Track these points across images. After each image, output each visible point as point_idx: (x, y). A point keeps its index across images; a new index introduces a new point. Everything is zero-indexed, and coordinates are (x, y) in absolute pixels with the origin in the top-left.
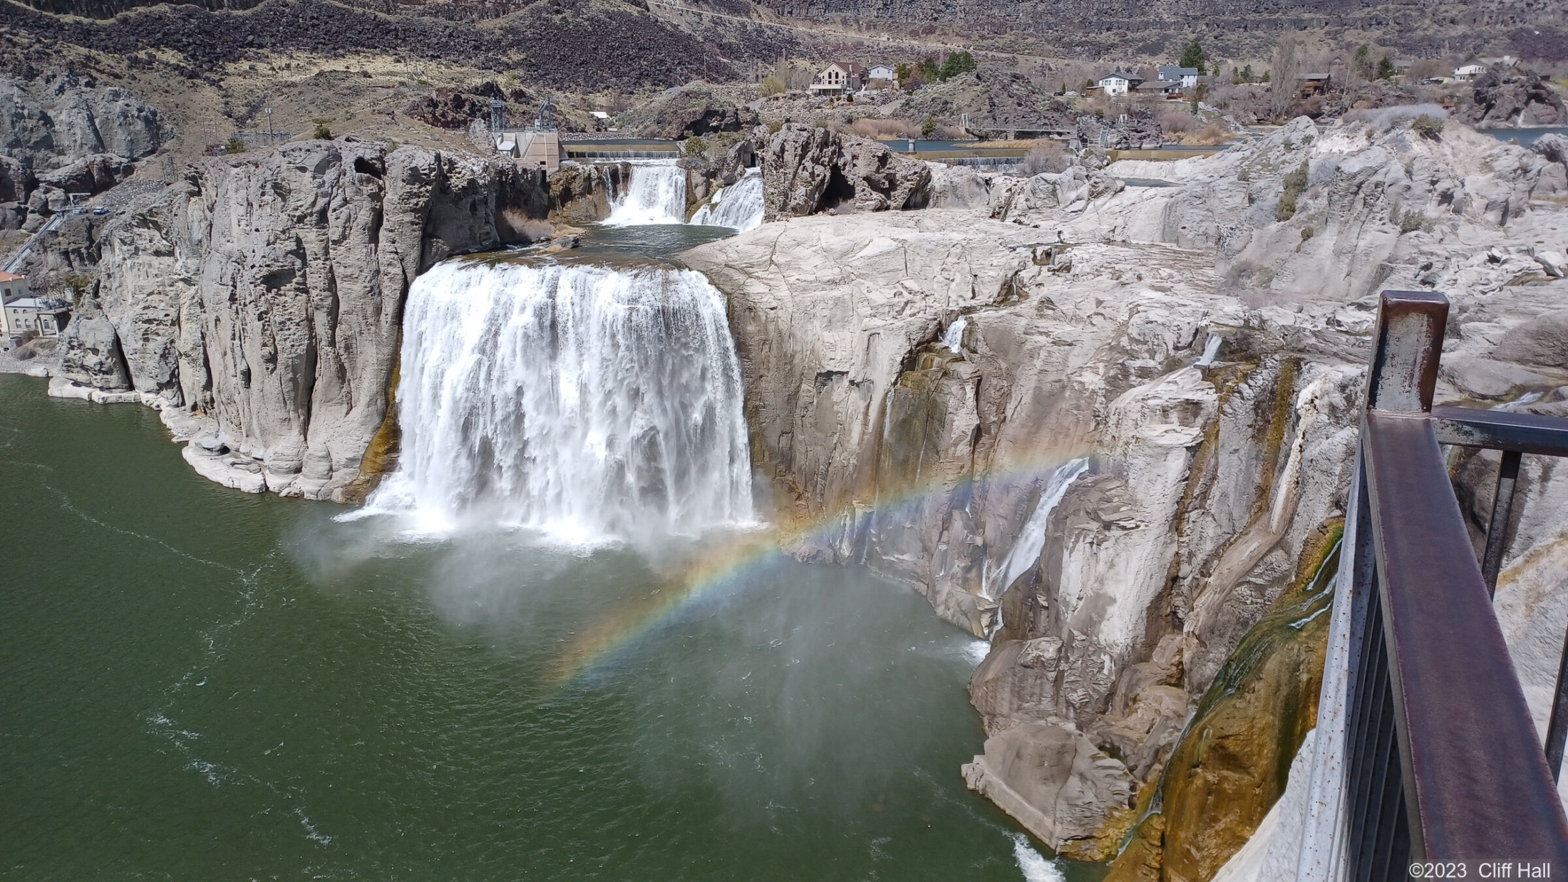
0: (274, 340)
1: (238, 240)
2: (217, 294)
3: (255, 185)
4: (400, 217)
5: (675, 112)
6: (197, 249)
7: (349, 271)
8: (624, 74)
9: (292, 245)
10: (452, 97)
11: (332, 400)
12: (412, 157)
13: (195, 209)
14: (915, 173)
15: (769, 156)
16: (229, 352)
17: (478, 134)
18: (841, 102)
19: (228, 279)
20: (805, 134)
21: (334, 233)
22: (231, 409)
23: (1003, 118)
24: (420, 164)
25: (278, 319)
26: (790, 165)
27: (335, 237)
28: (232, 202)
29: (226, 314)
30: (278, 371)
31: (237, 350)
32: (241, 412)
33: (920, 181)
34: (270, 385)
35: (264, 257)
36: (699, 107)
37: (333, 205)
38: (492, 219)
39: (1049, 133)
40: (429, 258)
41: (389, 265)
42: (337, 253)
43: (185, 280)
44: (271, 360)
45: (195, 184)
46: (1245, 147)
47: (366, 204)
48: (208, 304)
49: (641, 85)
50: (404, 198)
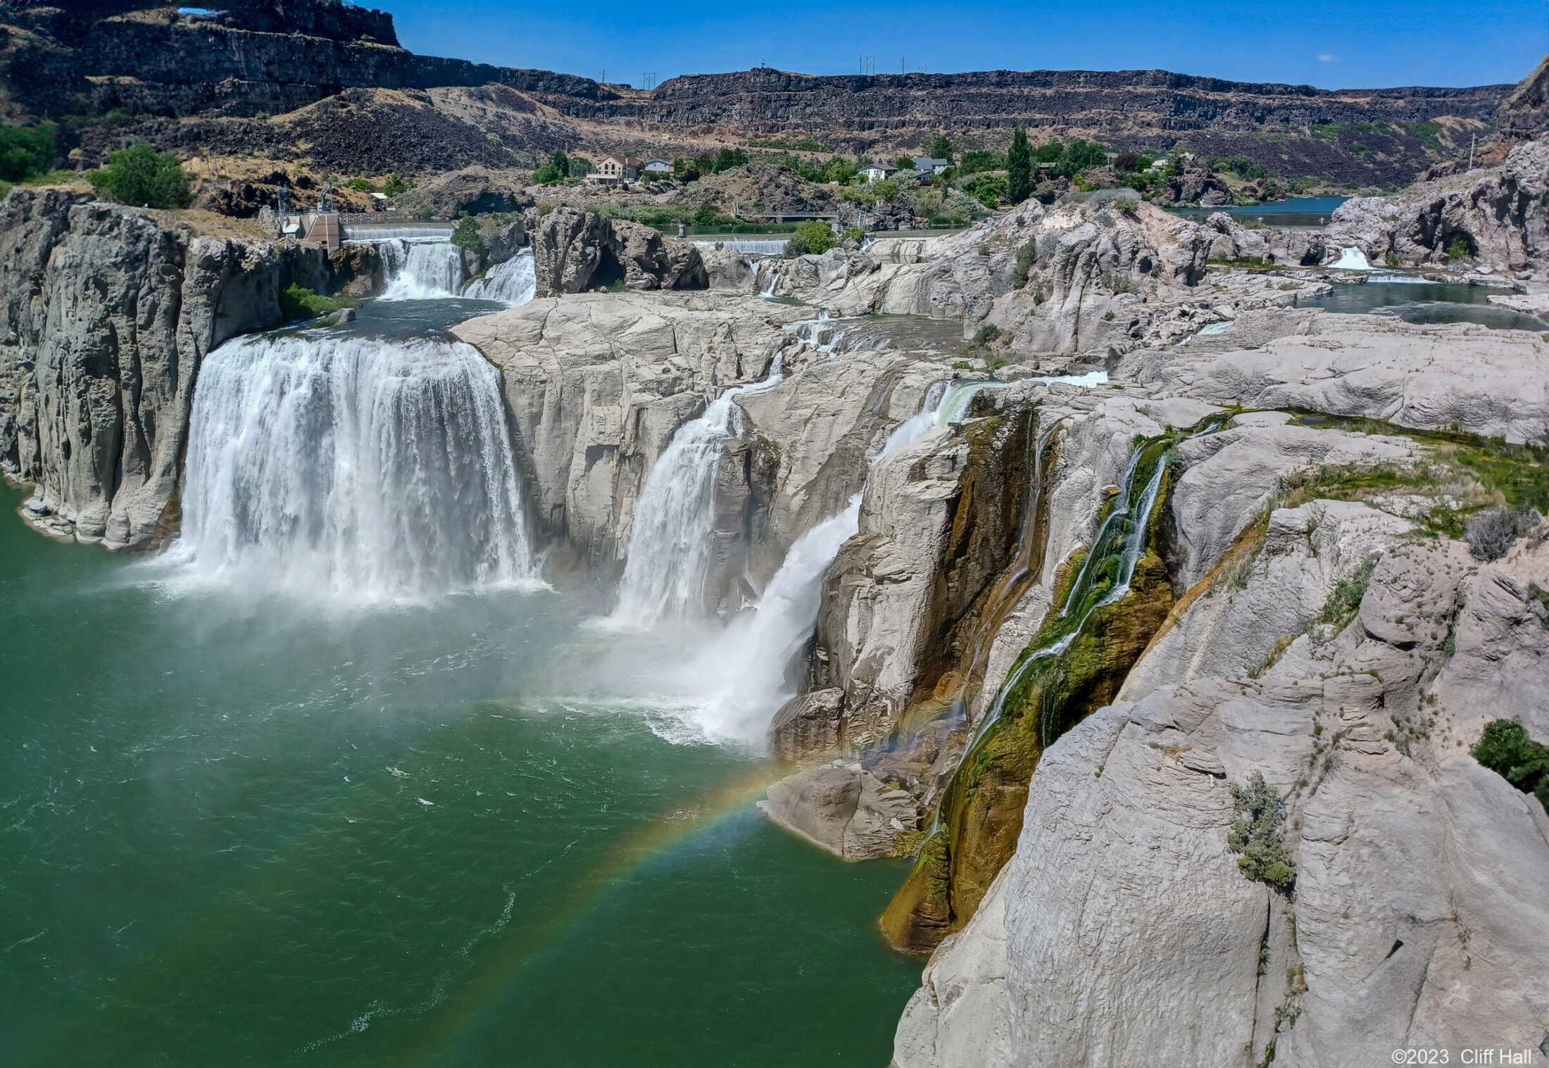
0: (89, 416)
1: (66, 329)
2: (48, 376)
3: (80, 281)
4: (194, 300)
5: (452, 194)
6: (35, 339)
7: (151, 352)
8: (406, 159)
9: (106, 332)
10: (245, 187)
11: (133, 470)
12: (207, 247)
13: (36, 304)
14: (684, 255)
15: (540, 236)
16: (54, 426)
17: (266, 219)
18: (616, 191)
19: (56, 362)
20: (575, 217)
21: (141, 319)
22: (54, 476)
23: (772, 205)
24: (214, 253)
25: (93, 397)
26: (560, 245)
27: (141, 322)
28: (63, 297)
29: (54, 394)
30: (90, 444)
31: (61, 425)
32: (61, 480)
33: (689, 262)
34: (84, 455)
35: (84, 343)
36: (476, 189)
37: (141, 294)
38: (275, 296)
39: (817, 218)
40: (219, 336)
41: (185, 344)
42: (142, 337)
43: (25, 365)
44: (86, 434)
45: (37, 284)
46: (985, 225)
47: (168, 291)
48: (41, 385)
49: (422, 169)
50: (199, 283)
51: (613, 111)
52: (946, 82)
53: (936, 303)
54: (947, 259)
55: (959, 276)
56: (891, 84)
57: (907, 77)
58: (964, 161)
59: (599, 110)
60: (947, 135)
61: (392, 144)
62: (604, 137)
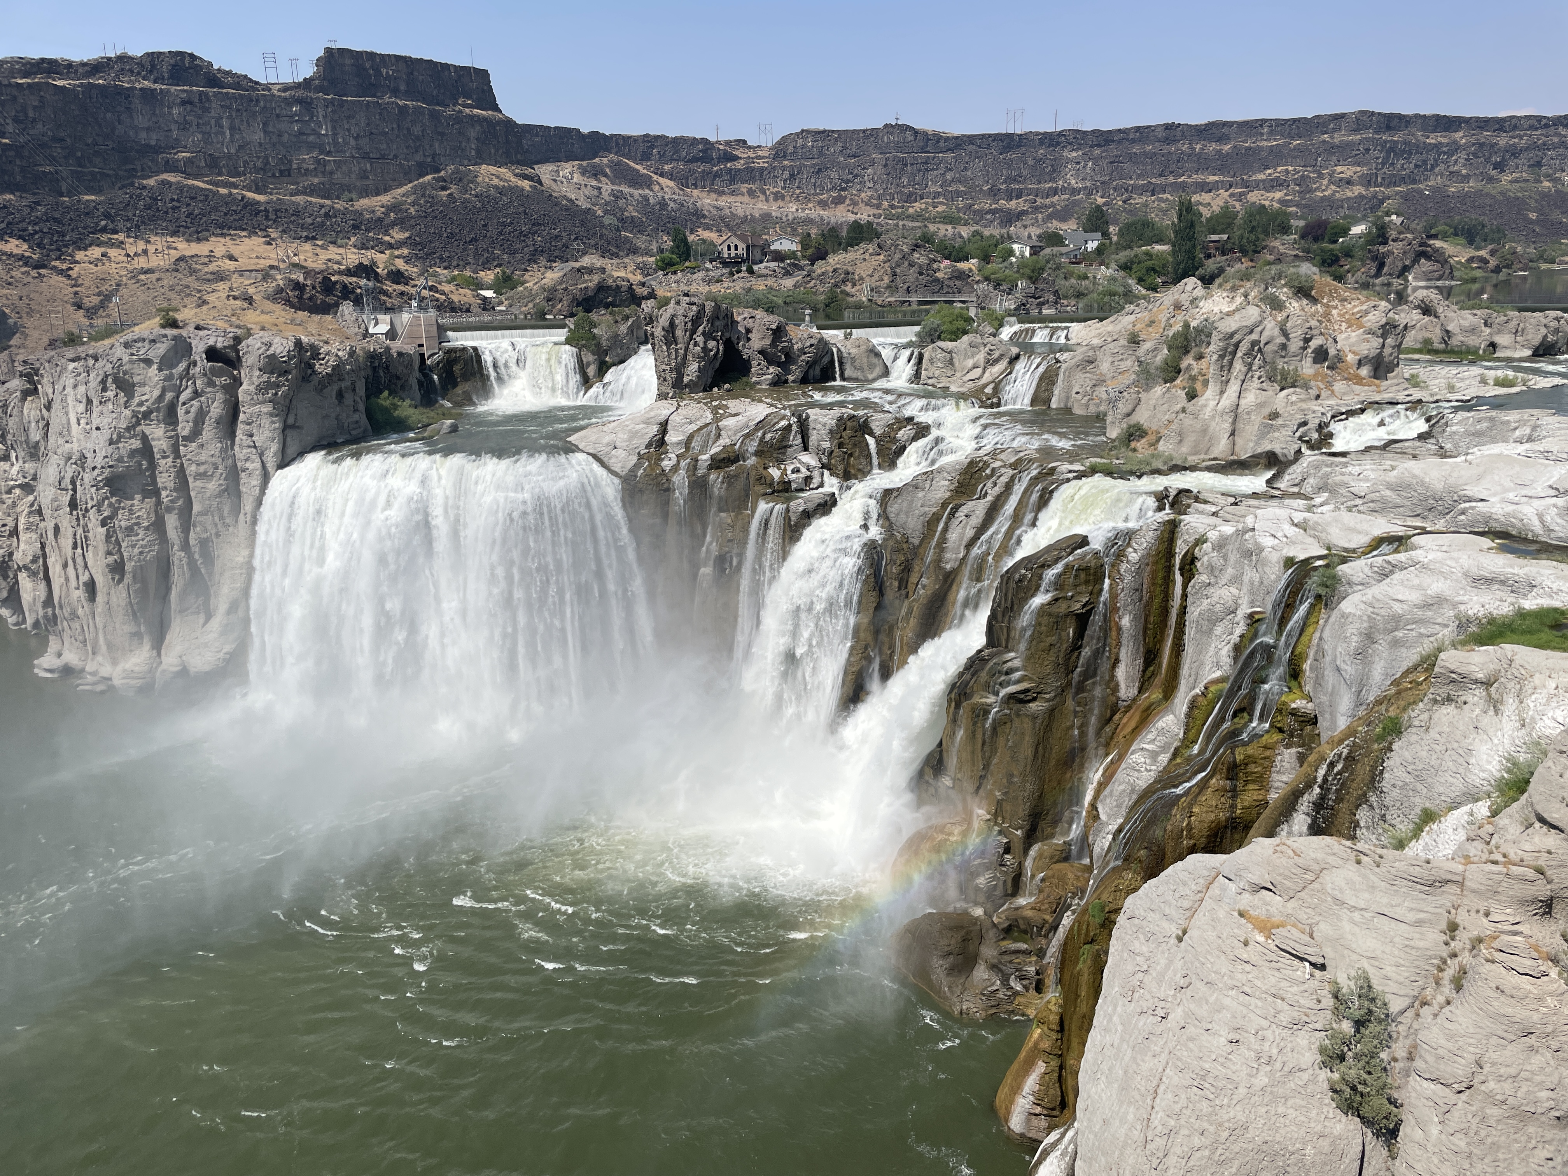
0: (120, 546)
1: (79, 440)
2: (55, 500)
3: (94, 380)
4: (256, 408)
5: (566, 289)
6: (34, 452)
7: (202, 469)
8: (516, 251)
9: (136, 444)
10: (320, 280)
11: (187, 609)
12: (269, 344)
13: (31, 409)
14: (812, 345)
15: (659, 332)
16: (70, 562)
17: (347, 317)
18: (741, 275)
19: (67, 482)
20: (694, 308)
21: (185, 428)
23: (905, 287)
24: (278, 351)
25: (123, 523)
26: (680, 340)
27: (185, 432)
28: (70, 400)
29: (66, 522)
30: (126, 581)
31: (79, 560)
32: (86, 628)
33: (817, 354)
34: (117, 596)
35: (106, 457)
36: (591, 283)
37: (183, 398)
38: (362, 407)
39: (954, 302)
40: (291, 451)
41: (247, 460)
42: (188, 450)
43: (22, 486)
44: (117, 569)
45: (31, 381)
46: (1137, 310)
47: (220, 397)
48: (47, 512)
49: (535, 262)
50: (262, 389)
51: (734, 177)
52: (1103, 138)
53: (1079, 397)
54: (1093, 348)
55: (1105, 366)
56: (1041, 142)
57: (1061, 134)
58: (1121, 233)
59: (717, 175)
60: (1105, 204)
61: (500, 233)
62: (727, 212)
